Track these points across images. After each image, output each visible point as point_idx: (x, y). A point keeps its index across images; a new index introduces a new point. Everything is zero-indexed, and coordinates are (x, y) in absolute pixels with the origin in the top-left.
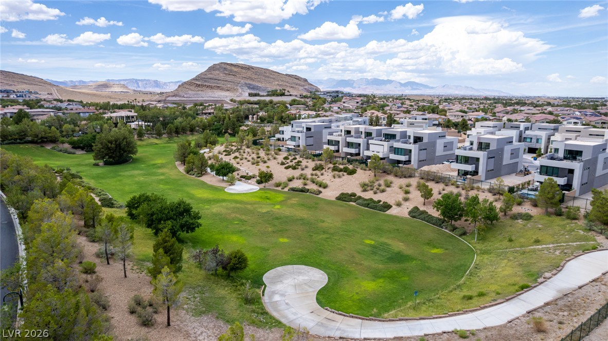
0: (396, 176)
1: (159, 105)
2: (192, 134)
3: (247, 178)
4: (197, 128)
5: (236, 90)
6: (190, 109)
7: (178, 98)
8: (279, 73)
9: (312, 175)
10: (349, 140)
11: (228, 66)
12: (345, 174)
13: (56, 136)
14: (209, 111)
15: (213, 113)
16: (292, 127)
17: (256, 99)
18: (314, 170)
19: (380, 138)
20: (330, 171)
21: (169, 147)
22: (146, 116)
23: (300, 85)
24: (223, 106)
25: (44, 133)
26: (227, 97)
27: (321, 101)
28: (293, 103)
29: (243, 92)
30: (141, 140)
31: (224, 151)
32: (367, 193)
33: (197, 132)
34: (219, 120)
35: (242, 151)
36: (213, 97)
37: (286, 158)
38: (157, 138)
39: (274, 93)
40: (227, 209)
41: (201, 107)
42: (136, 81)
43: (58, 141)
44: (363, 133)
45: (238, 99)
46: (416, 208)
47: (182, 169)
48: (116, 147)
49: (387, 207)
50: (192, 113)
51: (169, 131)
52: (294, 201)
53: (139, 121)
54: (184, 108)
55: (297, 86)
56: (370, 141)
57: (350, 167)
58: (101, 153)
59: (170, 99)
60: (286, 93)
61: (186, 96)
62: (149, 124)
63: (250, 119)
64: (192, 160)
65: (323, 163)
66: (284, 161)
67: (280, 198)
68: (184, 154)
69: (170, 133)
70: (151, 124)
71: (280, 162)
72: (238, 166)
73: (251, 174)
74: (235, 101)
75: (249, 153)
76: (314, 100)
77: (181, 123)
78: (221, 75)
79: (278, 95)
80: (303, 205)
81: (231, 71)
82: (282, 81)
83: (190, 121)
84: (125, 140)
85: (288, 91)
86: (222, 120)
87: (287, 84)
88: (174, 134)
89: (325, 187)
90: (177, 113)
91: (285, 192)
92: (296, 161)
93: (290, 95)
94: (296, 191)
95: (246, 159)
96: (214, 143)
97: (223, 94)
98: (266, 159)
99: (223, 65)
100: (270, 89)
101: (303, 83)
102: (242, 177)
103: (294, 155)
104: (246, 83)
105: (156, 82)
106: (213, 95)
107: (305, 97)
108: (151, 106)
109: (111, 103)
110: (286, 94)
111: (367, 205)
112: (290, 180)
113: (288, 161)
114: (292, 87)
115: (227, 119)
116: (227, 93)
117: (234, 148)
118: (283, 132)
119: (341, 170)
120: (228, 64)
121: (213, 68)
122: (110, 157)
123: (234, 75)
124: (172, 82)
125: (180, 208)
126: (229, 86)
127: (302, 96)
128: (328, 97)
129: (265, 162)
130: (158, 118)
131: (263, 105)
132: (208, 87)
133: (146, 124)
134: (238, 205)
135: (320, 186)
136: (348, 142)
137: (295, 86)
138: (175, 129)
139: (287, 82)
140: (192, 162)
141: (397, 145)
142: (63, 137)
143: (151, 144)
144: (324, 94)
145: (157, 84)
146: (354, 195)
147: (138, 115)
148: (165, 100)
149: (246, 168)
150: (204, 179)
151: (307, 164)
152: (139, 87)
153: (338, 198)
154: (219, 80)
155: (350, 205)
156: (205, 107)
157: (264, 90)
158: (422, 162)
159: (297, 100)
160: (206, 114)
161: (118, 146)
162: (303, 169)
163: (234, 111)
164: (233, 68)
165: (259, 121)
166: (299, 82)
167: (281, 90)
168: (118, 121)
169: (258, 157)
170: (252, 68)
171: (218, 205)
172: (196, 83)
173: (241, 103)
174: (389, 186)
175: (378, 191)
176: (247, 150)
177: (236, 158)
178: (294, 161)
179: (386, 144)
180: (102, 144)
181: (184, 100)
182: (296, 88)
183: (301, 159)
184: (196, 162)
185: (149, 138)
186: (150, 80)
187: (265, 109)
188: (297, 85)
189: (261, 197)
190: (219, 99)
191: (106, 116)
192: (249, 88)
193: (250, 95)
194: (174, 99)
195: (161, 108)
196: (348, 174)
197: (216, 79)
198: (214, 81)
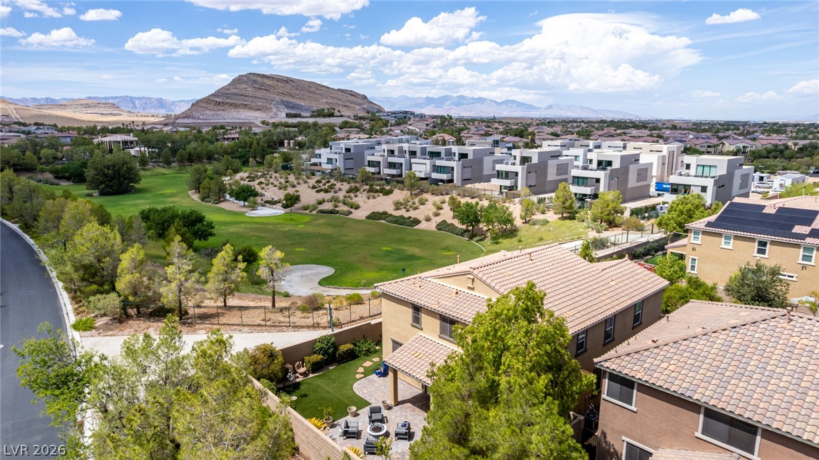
0: (433, 194)
1: (166, 129)
2: (210, 163)
3: (272, 203)
4: (216, 156)
5: (269, 109)
6: (207, 133)
7: (191, 121)
8: (328, 88)
9: (345, 197)
10: (391, 159)
11: (259, 78)
12: (381, 194)
13: (33, 163)
14: (232, 136)
15: (238, 138)
16: (331, 149)
17: (295, 121)
18: (347, 192)
19: (424, 157)
20: (365, 193)
21: (180, 177)
22: (149, 141)
23: (356, 104)
24: (251, 130)
25: (16, 159)
26: (257, 118)
27: (380, 123)
28: (344, 125)
29: (278, 112)
30: (144, 169)
31: (247, 178)
32: (399, 211)
33: (216, 160)
34: (245, 145)
35: (268, 176)
36: (239, 119)
37: (318, 182)
38: (164, 167)
39: (320, 114)
40: (245, 229)
41: (222, 131)
42: (131, 99)
43: (36, 169)
44: (407, 152)
45: (271, 121)
46: (444, 221)
47: (196, 197)
48: (114, 174)
49: (417, 222)
50: (210, 138)
51: (180, 158)
52: (321, 221)
53: (140, 147)
54: (200, 132)
55: (352, 105)
56: (413, 160)
57: (388, 188)
58: (96, 181)
59: (178, 121)
60: (336, 113)
61: (201, 117)
62: (154, 150)
63: (286, 145)
64: (207, 185)
65: (358, 185)
66: (316, 185)
67: (307, 219)
68: (198, 180)
69: (181, 161)
70: (157, 150)
71: (311, 186)
72: (263, 192)
73: (276, 199)
74: (267, 124)
75: (277, 178)
76: (372, 122)
77: (195, 149)
78: (249, 89)
79: (324, 116)
80: (329, 224)
81: (263, 84)
82: (333, 98)
83: (207, 147)
84: (125, 165)
85: (339, 111)
86: (248, 145)
87: (339, 102)
88: (186, 163)
89: (357, 207)
90: (190, 137)
91: (314, 215)
92: (329, 184)
93: (341, 116)
94: (325, 213)
95: (272, 184)
96: (236, 171)
97: (252, 114)
98: (295, 183)
99: (252, 76)
100: (315, 109)
101: (361, 101)
102: (266, 202)
103: (328, 178)
104: (283, 101)
105: (159, 100)
106: (238, 116)
107: (361, 118)
108: (154, 130)
109: (99, 128)
110: (335, 115)
111: (396, 222)
112: (320, 203)
113: (321, 184)
114: (345, 106)
115: (255, 144)
116: (257, 114)
117: (259, 174)
118: (320, 155)
119: (377, 191)
120: (259, 75)
121: (238, 81)
122: (107, 186)
123: (266, 90)
124: (182, 101)
125: (192, 216)
126: (259, 104)
127: (357, 118)
128: (393, 118)
129: (294, 186)
130: (166, 143)
131: (303, 128)
132: (231, 105)
133: (150, 150)
134: (258, 226)
135: (352, 207)
136: (390, 163)
137: (350, 105)
138: (187, 156)
139: (340, 100)
140: (207, 188)
141: (439, 163)
142: (42, 165)
143: (158, 175)
144: (388, 115)
145: (161, 103)
146: (385, 213)
147: (139, 139)
148: (174, 122)
149: (272, 193)
150: (223, 205)
151: (341, 187)
152: (135, 107)
153: (369, 217)
154: (246, 96)
155: (379, 223)
156: (227, 130)
157: (307, 110)
158: (466, 180)
159: (349, 122)
160: (228, 139)
161: (117, 173)
162: (336, 192)
163: (264, 134)
164: (266, 81)
165: (297, 147)
166: (355, 99)
167: (328, 110)
168: (113, 148)
169: (287, 182)
170: (292, 80)
171: (237, 226)
172: (216, 100)
173: (275, 125)
174: (423, 204)
175: (411, 209)
176: (274, 175)
177: (260, 183)
178: (327, 184)
179: (428, 162)
180: (96, 169)
181: (200, 123)
182: (350, 107)
183: (335, 182)
184: (213, 187)
185: (154, 166)
186: (151, 98)
187: (305, 132)
188: (352, 103)
189: (285, 219)
190: (247, 121)
191: (96, 141)
192: (287, 107)
193: (288, 116)
194: (186, 121)
195: (169, 132)
196: (384, 195)
197: (242, 95)
198: (239, 97)
